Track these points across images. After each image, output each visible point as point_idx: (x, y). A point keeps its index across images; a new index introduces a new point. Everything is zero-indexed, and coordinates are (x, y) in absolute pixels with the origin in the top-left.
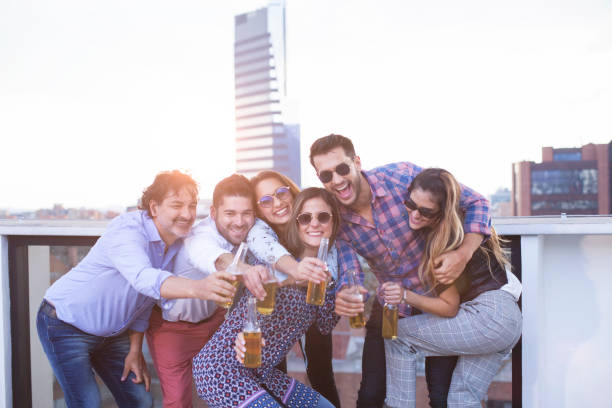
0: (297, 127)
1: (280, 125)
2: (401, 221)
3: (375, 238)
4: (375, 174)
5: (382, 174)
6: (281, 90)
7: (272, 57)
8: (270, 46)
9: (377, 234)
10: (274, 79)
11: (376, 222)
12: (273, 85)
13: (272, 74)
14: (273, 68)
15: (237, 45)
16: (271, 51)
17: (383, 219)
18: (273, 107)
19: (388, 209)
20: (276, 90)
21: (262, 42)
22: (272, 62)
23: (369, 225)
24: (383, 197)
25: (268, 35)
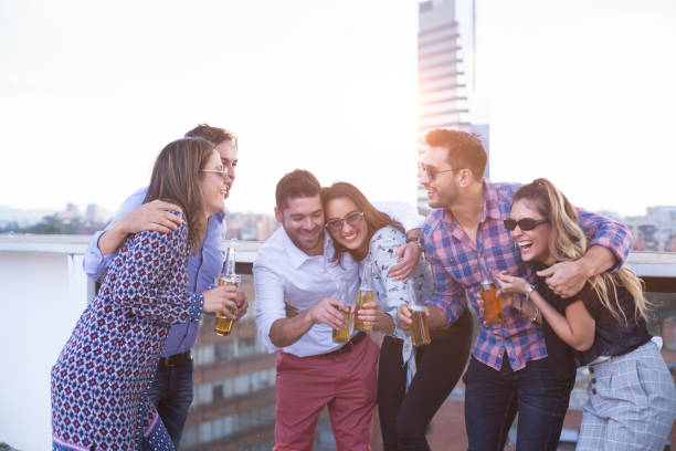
0: (487, 127)
1: (468, 124)
2: (507, 252)
3: (472, 262)
4: (497, 190)
5: (505, 193)
6: (469, 86)
7: (459, 48)
8: (457, 36)
9: (477, 257)
10: (462, 73)
11: (479, 245)
12: (460, 80)
13: (459, 67)
14: (461, 61)
15: (421, 35)
16: (459, 42)
17: (488, 244)
18: (460, 105)
19: (497, 234)
20: (463, 86)
21: (449, 32)
22: (459, 55)
23: (471, 245)
24: (495, 220)
25: (454, 24)
